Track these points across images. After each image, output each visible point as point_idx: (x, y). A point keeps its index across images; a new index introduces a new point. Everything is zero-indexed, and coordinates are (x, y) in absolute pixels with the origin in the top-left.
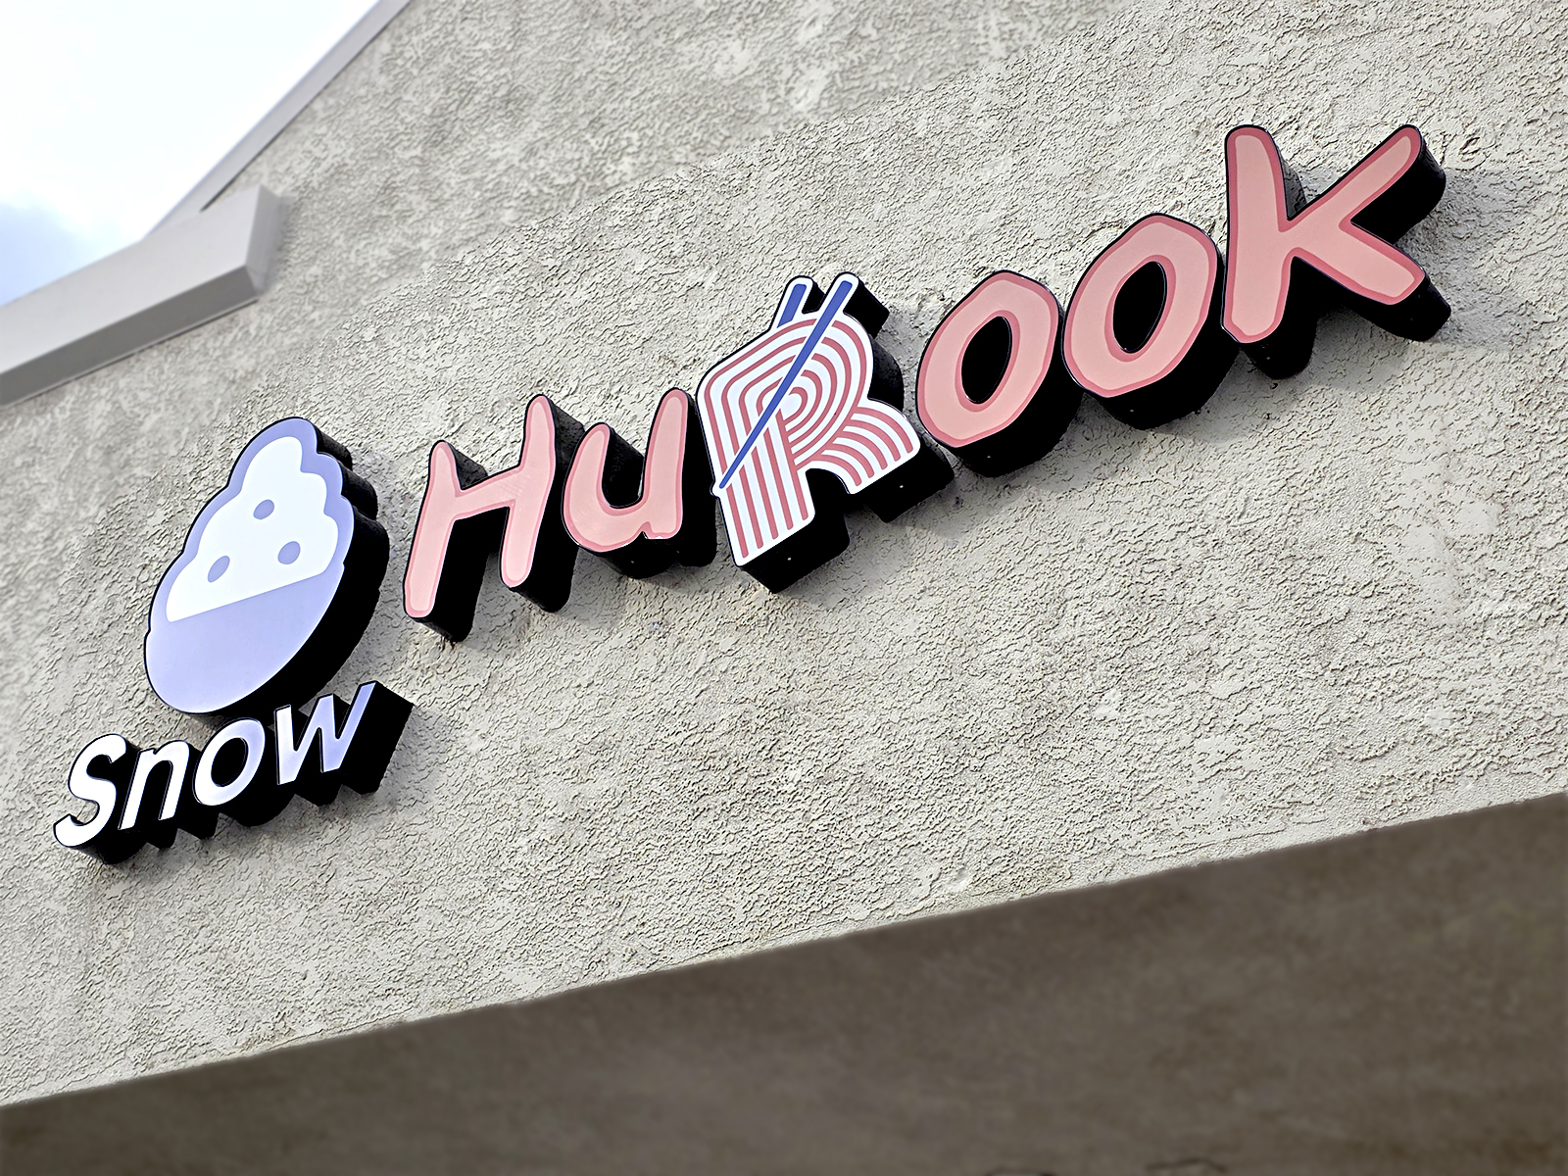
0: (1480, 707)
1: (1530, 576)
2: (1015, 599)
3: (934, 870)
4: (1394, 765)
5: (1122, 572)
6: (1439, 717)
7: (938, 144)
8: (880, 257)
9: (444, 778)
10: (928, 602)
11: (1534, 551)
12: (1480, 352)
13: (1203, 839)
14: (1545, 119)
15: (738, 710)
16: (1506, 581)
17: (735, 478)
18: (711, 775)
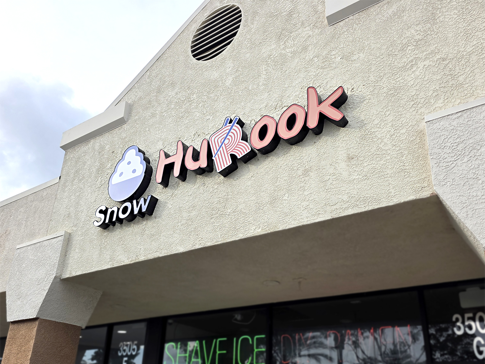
0: (353, 195)
1: (362, 171)
2: (269, 177)
3: (254, 228)
4: (337, 206)
5: (288, 172)
6: (345, 198)
7: (253, 91)
8: (243, 113)
9: (165, 213)
10: (253, 178)
11: (363, 167)
12: (354, 129)
13: (303, 221)
14: (366, 85)
15: (218, 199)
16: (358, 172)
17: (217, 156)
18: (214, 211)
